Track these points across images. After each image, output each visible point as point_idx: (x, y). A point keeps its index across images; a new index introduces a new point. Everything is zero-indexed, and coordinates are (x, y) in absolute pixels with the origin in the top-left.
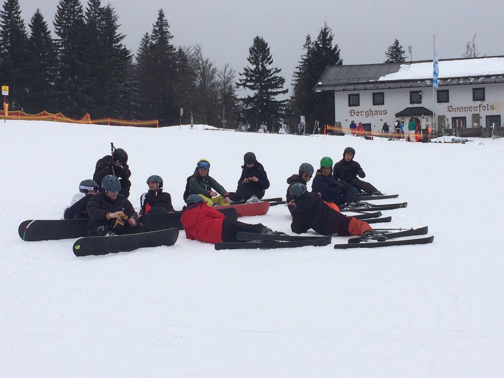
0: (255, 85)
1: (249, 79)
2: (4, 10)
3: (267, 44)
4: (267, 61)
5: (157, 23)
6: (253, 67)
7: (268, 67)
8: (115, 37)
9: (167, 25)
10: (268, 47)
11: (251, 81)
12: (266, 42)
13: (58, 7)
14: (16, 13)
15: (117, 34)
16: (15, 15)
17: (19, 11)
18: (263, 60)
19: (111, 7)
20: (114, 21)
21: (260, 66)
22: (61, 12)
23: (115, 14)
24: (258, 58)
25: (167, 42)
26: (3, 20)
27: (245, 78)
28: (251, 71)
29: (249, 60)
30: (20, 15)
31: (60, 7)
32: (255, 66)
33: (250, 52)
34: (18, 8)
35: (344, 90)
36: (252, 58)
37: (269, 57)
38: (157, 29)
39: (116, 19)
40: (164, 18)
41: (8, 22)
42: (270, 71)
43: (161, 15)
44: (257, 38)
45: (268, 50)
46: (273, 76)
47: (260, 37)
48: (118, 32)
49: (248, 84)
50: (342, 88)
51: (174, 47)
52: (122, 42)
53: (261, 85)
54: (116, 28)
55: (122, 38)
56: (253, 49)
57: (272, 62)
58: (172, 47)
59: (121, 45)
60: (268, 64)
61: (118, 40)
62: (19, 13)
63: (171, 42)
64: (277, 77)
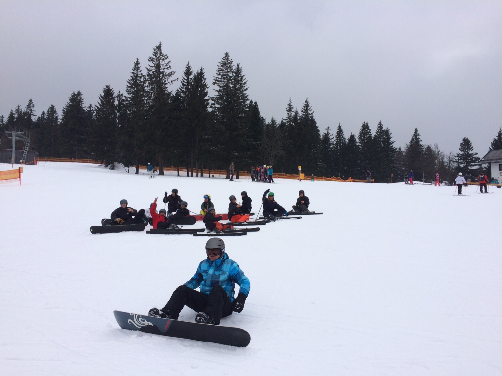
0: (463, 162)
1: (459, 158)
2: (337, 135)
3: (470, 141)
4: (470, 149)
5: (414, 135)
6: (462, 153)
7: (470, 152)
8: (390, 142)
9: (419, 135)
10: (470, 142)
11: (461, 159)
12: (469, 140)
13: (360, 131)
14: (342, 135)
15: (391, 141)
16: (342, 136)
17: (343, 134)
18: (468, 149)
19: (388, 129)
20: (389, 135)
21: (466, 152)
22: (361, 133)
23: (390, 132)
24: (465, 148)
25: (419, 143)
26: (336, 139)
27: (457, 158)
28: (461, 154)
29: (460, 149)
30: (343, 136)
31: (361, 131)
32: (463, 152)
33: (461, 145)
34: (343, 133)
35: (496, 162)
36: (462, 148)
37: (471, 147)
38: (414, 137)
39: (391, 134)
40: (418, 132)
41: (338, 139)
42: (472, 154)
43: (416, 131)
44: (465, 138)
45: (471, 144)
46: (473, 157)
47: (466, 137)
48: (391, 140)
49: (460, 161)
50: (495, 161)
51: (423, 145)
52: (393, 144)
53: (467, 161)
54: (390, 138)
55: (393, 143)
56: (462, 144)
57: (473, 150)
58: (421, 145)
59: (392, 146)
60: (470, 151)
61: (392, 144)
62: (343, 135)
63: (421, 143)
64: (476, 157)
